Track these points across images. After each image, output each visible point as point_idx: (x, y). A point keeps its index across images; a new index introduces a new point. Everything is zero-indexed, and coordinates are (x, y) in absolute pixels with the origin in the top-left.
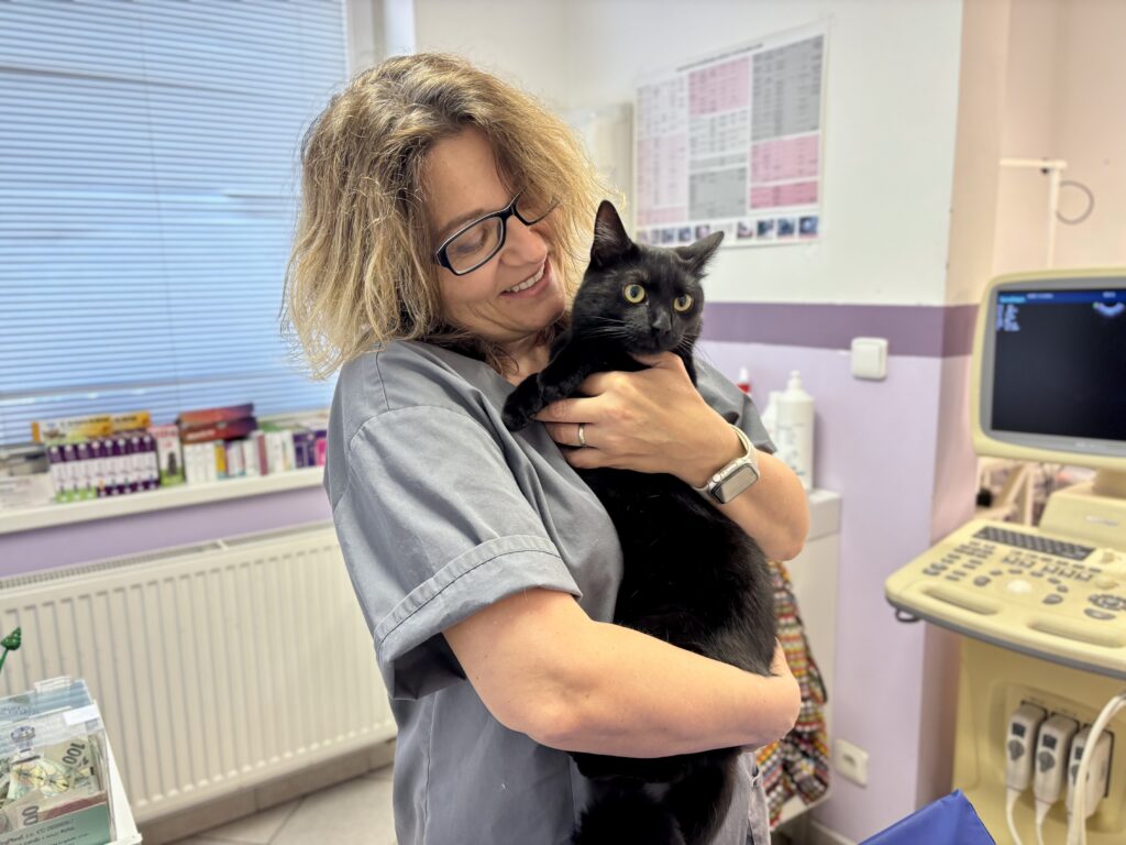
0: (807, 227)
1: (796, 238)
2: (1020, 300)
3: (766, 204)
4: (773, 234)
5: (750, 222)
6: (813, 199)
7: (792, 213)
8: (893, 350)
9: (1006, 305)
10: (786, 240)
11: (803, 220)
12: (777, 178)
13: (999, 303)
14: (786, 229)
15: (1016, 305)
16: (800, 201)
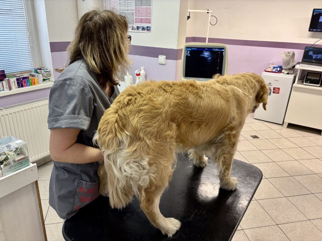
0: (148, 29)
1: (146, 31)
2: (190, 49)
3: (139, 22)
4: (140, 29)
5: (135, 26)
6: (150, 23)
7: (145, 25)
8: (167, 58)
9: (188, 50)
10: (143, 31)
11: (147, 27)
12: (141, 16)
13: (186, 50)
14: (143, 29)
15: (190, 50)
16: (147, 23)
